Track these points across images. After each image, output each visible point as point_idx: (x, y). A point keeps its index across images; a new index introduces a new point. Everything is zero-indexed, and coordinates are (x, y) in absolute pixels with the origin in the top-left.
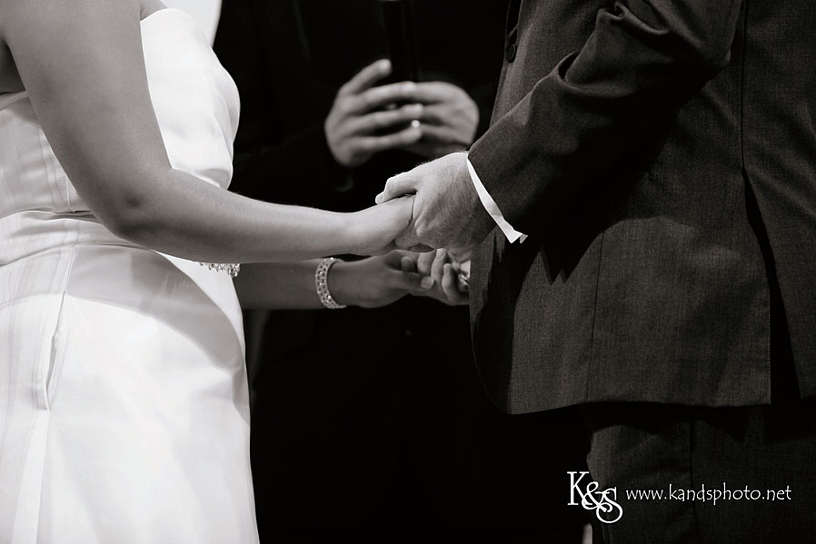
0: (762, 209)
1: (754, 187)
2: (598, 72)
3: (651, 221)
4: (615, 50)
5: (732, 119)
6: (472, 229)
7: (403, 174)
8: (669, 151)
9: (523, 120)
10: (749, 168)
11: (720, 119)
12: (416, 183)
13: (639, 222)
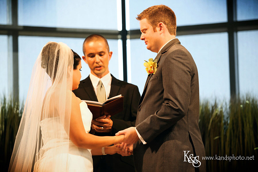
0: (192, 139)
1: (190, 135)
2: (164, 115)
3: (174, 141)
4: (168, 111)
5: (186, 122)
6: (135, 141)
7: (122, 131)
8: (176, 128)
9: (149, 123)
10: (189, 131)
11: (184, 122)
12: (125, 133)
13: (171, 141)
